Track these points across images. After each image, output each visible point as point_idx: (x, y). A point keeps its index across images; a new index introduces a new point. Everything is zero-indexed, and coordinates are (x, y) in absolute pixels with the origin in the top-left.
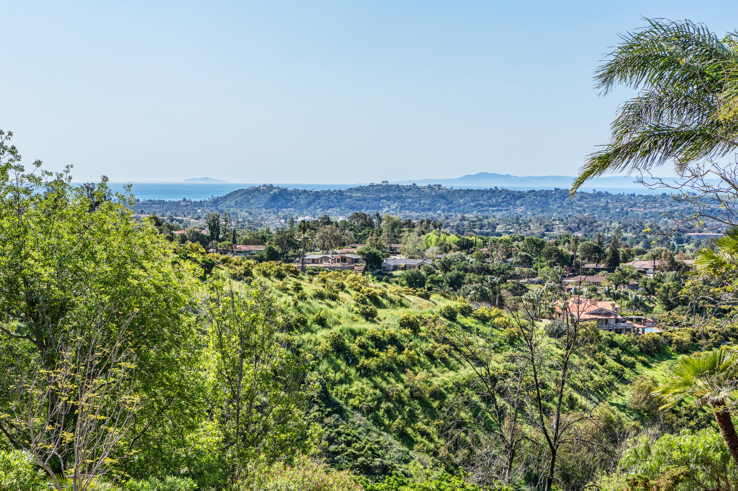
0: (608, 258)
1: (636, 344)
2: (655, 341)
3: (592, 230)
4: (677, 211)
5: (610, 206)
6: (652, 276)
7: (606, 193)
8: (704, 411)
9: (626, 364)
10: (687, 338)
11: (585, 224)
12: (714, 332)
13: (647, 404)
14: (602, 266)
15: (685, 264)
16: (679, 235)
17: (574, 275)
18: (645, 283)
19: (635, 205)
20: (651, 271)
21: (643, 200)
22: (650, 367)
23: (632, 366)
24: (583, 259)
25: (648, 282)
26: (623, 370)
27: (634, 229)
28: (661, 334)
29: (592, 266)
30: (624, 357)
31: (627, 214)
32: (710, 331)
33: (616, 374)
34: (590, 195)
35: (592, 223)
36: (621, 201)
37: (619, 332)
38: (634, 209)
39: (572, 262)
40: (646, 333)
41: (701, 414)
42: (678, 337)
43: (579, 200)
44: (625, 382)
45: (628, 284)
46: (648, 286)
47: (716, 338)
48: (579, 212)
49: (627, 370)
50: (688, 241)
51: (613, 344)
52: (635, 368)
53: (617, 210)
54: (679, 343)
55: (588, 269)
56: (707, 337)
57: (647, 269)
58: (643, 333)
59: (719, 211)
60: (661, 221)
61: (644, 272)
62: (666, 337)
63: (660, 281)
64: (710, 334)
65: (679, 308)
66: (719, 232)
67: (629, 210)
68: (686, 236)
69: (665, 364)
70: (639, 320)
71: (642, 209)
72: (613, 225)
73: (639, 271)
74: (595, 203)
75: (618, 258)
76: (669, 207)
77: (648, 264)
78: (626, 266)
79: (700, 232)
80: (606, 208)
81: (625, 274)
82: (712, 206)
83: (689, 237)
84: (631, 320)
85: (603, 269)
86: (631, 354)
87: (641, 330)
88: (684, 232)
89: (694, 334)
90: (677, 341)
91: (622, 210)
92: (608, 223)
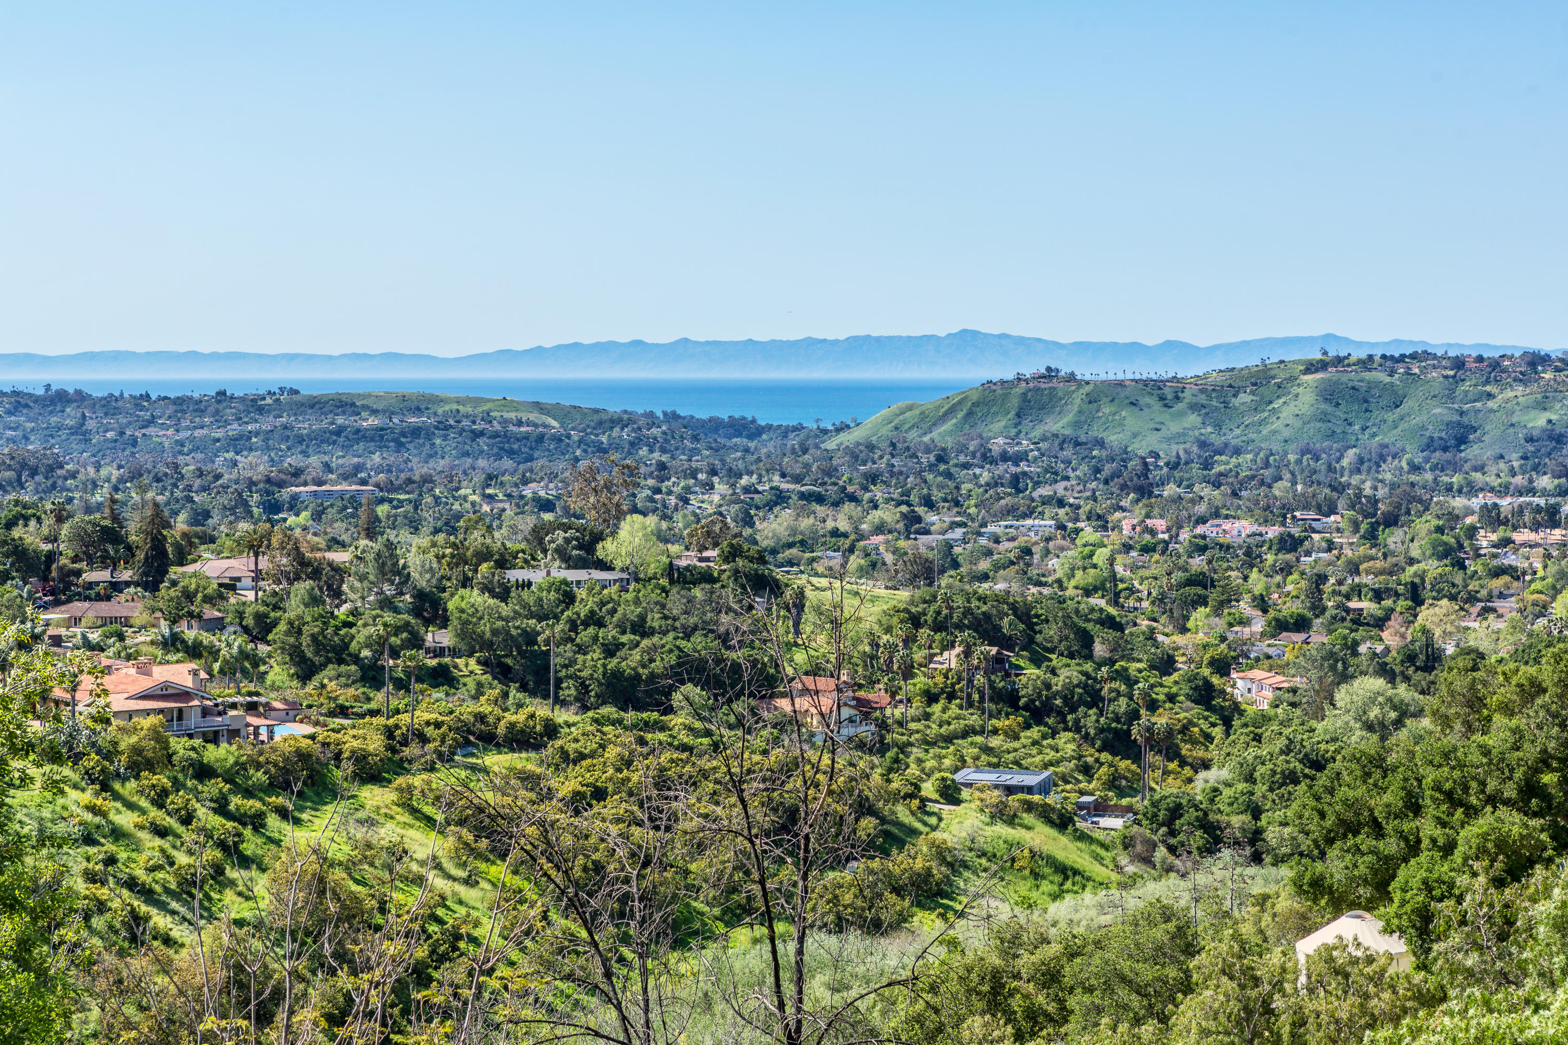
0: (140, 556)
1: (258, 766)
2: (303, 756)
3: (54, 486)
4: (257, 434)
5: (91, 424)
6: (251, 596)
7: (78, 392)
8: (440, 921)
9: (240, 818)
10: (375, 744)
11: (34, 472)
12: (438, 725)
13: (311, 914)
14: (126, 575)
15: (330, 564)
16: (268, 493)
17: (57, 603)
18: (240, 615)
19: (151, 421)
20: (247, 582)
21: (171, 409)
22: (297, 822)
23: (257, 822)
24: (76, 559)
25: (249, 611)
26: (239, 835)
27: (158, 480)
28: (313, 737)
29: (101, 576)
30: (236, 802)
31: (134, 443)
32: (428, 723)
33: (222, 845)
34: (37, 399)
35: (51, 469)
36: (117, 411)
37: (213, 738)
38: (151, 431)
39: (48, 569)
40: (277, 738)
41: (433, 928)
42: (355, 744)
43: (9, 413)
44: (245, 862)
45: (199, 617)
46: (249, 621)
47: (443, 741)
48: (12, 440)
49: (248, 832)
50: (294, 505)
51: (204, 772)
52: (263, 826)
53: (109, 435)
54: (360, 758)
55: (90, 585)
56: (423, 739)
57: (239, 579)
58: (271, 738)
59: (358, 431)
60: (219, 460)
61: (232, 586)
62: (325, 745)
63: (276, 607)
64: (430, 731)
65: (331, 670)
66: (364, 482)
67: (138, 434)
68: (286, 494)
69: (330, 812)
70: (252, 708)
71: (170, 432)
72: (104, 472)
73: (220, 585)
74: (54, 420)
75: (164, 553)
76: (235, 426)
77: (241, 566)
78: (184, 575)
79: (320, 483)
80: (80, 431)
81: (189, 596)
82: (340, 420)
83: (295, 497)
84: (234, 706)
85: (128, 584)
86: (248, 793)
87: (263, 731)
88: (281, 485)
89: (389, 733)
90: (353, 752)
91: (122, 433)
92: (91, 470)
